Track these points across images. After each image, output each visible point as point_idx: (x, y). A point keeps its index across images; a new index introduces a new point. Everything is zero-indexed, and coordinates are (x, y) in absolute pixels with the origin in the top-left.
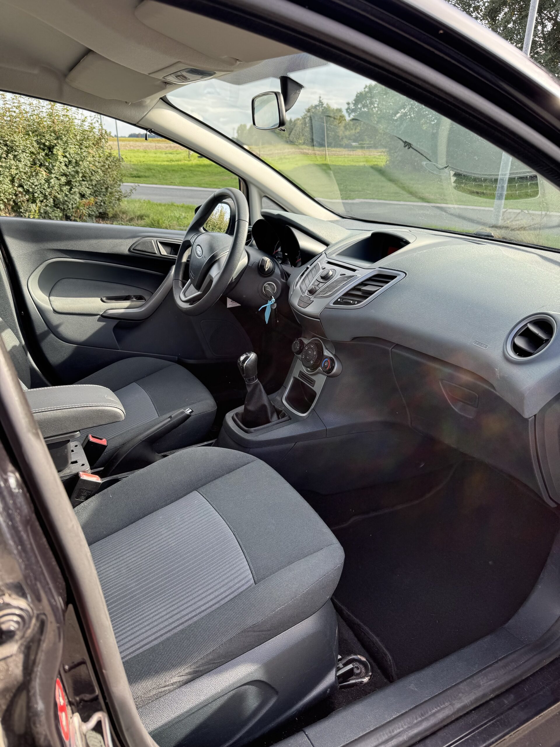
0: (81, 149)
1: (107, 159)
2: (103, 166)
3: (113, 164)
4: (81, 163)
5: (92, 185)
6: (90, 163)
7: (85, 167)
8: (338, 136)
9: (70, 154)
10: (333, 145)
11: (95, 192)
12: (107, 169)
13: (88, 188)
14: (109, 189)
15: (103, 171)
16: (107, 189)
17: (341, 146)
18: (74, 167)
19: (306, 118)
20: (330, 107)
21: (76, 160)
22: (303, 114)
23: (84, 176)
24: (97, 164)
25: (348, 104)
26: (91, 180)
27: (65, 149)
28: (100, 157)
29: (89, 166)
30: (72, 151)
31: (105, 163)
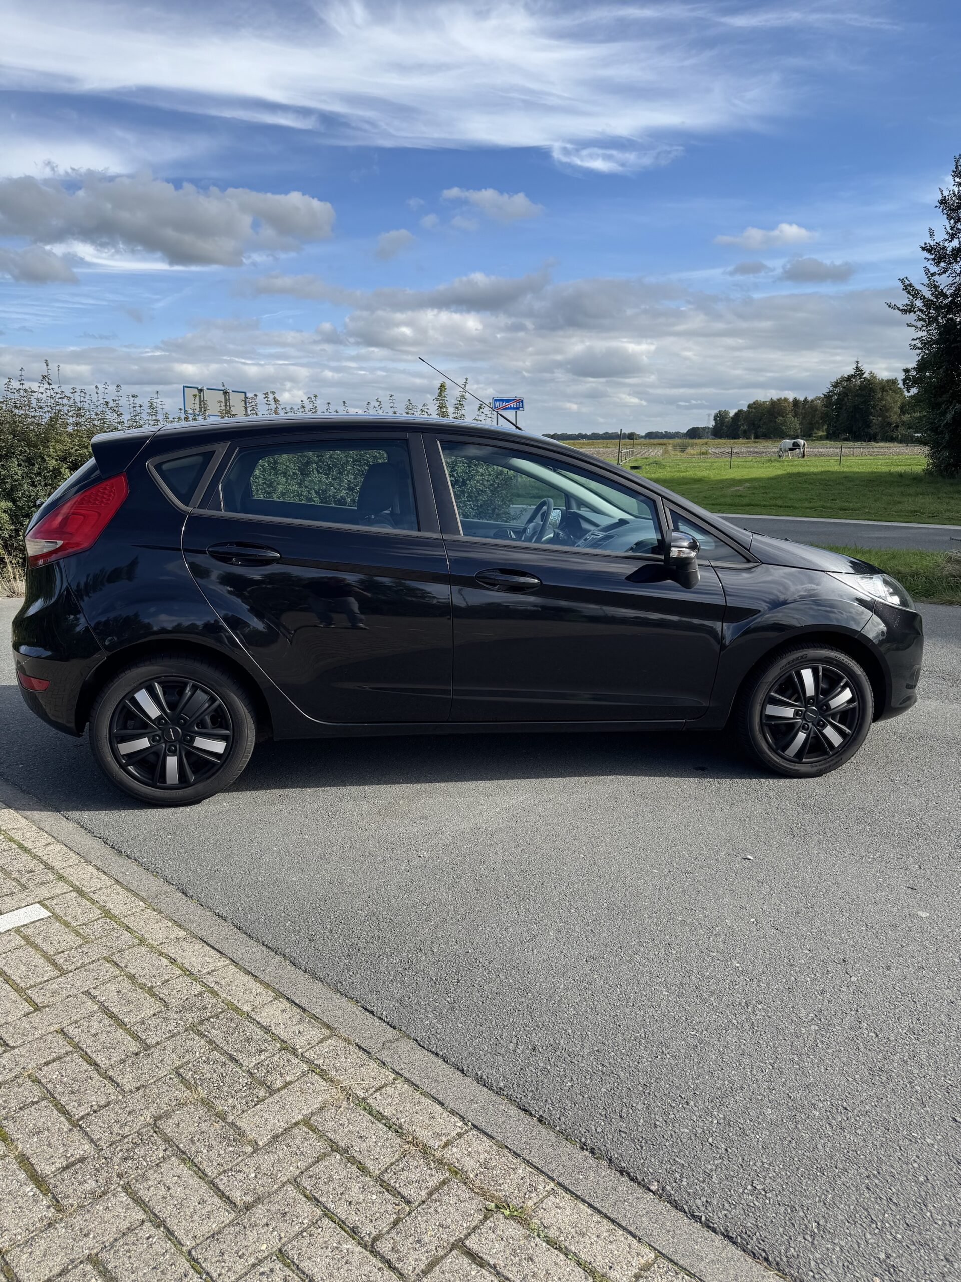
0: (470, 467)
1: (497, 477)
2: (492, 485)
3: (503, 482)
4: (468, 482)
5: (478, 506)
6: (478, 482)
7: (471, 487)
8: (890, 424)
9: (457, 473)
10: (879, 437)
11: (480, 514)
12: (496, 488)
13: (473, 509)
14: (496, 511)
15: (491, 491)
16: (493, 510)
17: (892, 439)
18: (460, 487)
19: (832, 396)
20: (875, 377)
21: (463, 479)
22: (825, 391)
23: (469, 496)
24: (485, 483)
25: (907, 371)
26: (478, 501)
27: (453, 468)
28: (490, 475)
29: (476, 485)
30: (460, 470)
31: (494, 481)
